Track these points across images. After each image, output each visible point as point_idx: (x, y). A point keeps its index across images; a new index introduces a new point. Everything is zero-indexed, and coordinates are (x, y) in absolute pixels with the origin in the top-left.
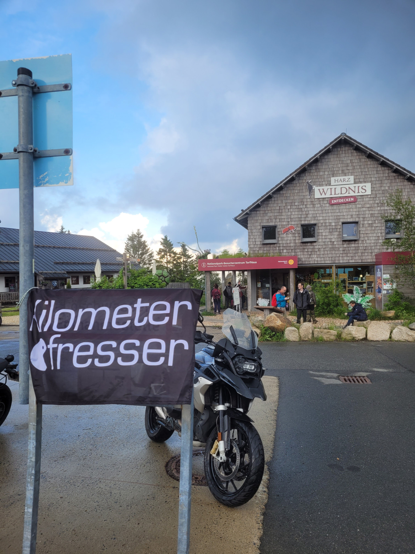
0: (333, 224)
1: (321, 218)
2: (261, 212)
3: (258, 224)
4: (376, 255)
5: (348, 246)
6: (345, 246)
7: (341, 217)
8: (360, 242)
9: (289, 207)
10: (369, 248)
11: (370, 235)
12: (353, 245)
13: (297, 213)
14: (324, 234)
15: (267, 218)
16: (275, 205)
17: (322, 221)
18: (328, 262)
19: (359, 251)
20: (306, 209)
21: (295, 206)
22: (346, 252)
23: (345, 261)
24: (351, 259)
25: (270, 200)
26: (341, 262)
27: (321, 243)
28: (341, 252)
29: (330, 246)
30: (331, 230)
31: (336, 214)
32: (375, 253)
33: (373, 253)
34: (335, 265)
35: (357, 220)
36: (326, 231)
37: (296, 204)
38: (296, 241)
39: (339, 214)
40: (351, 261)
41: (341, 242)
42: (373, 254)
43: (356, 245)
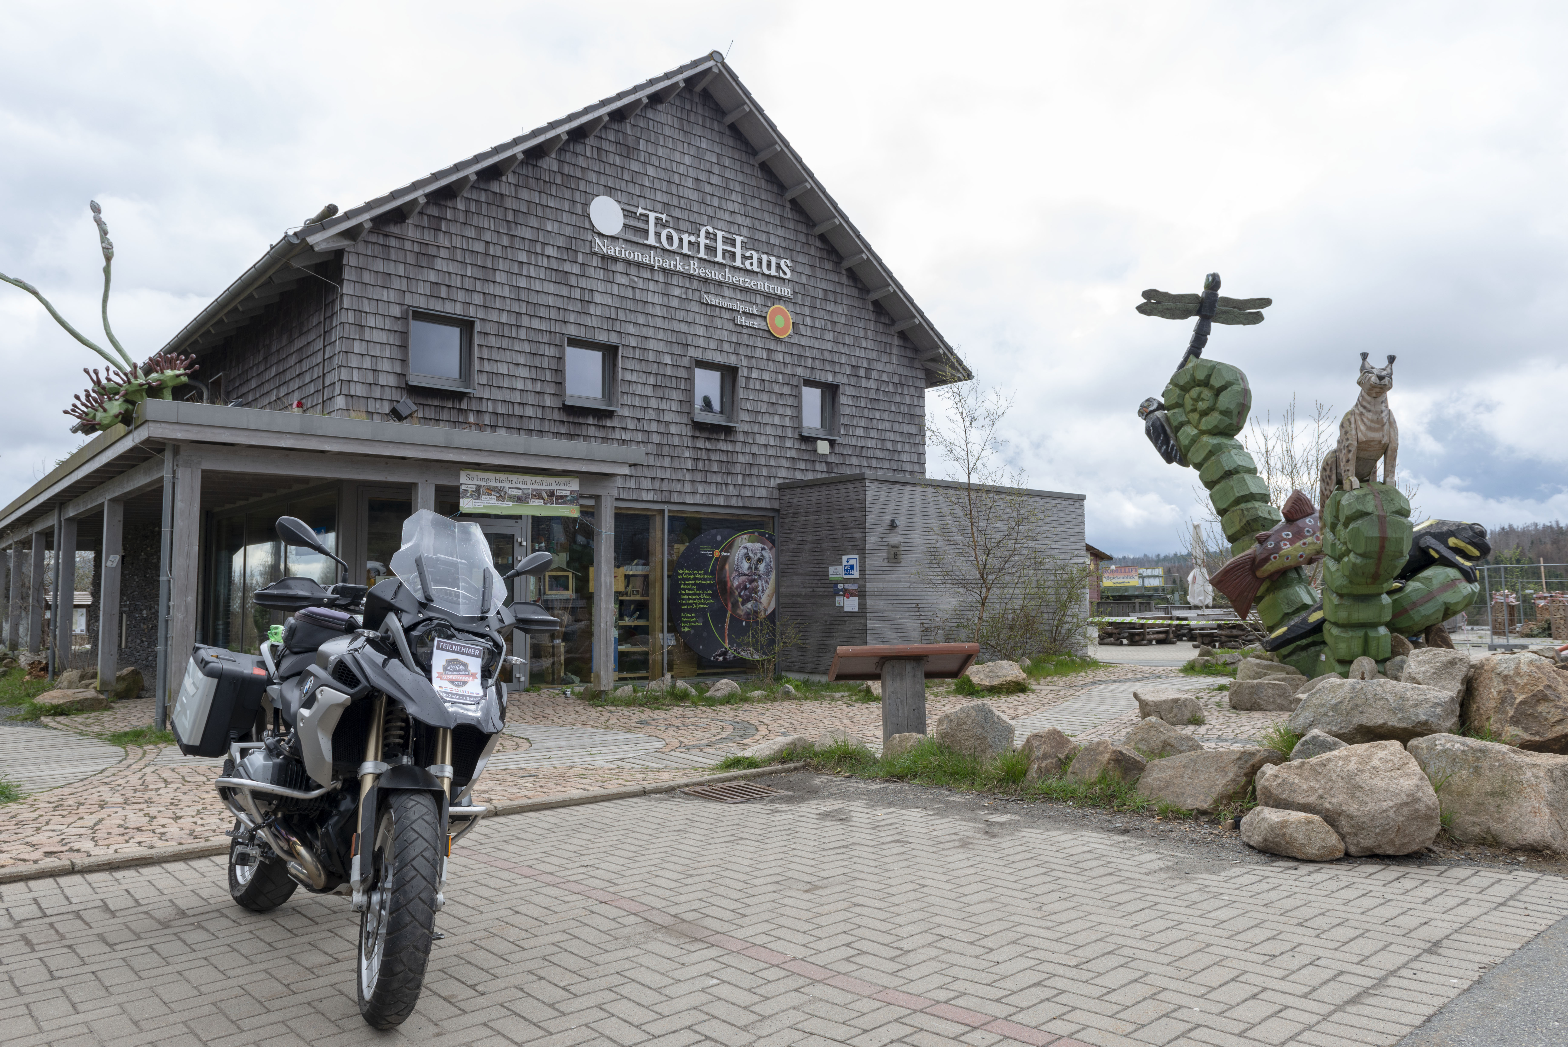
0: (668, 360)
1: (631, 329)
2: (408, 245)
3: (392, 296)
4: (780, 488)
5: (709, 446)
6: (700, 444)
7: (690, 340)
8: (740, 437)
9: (523, 257)
10: (763, 461)
11: (766, 419)
12: (722, 446)
13: (550, 288)
14: (640, 390)
15: (432, 277)
16: (471, 233)
17: (633, 342)
18: (651, 496)
19: (737, 469)
20: (584, 283)
21: (545, 260)
22: (701, 465)
23: (698, 500)
24: (718, 495)
25: (450, 204)
26: (688, 499)
27: (629, 421)
28: (689, 466)
29: (656, 439)
30: (660, 381)
31: (676, 326)
32: (778, 481)
33: (772, 480)
34: (669, 511)
35: (733, 361)
36: (644, 378)
37: (550, 251)
38: (544, 401)
39: (684, 328)
40: (715, 501)
41: (690, 428)
42: (773, 483)
43: (729, 447)
